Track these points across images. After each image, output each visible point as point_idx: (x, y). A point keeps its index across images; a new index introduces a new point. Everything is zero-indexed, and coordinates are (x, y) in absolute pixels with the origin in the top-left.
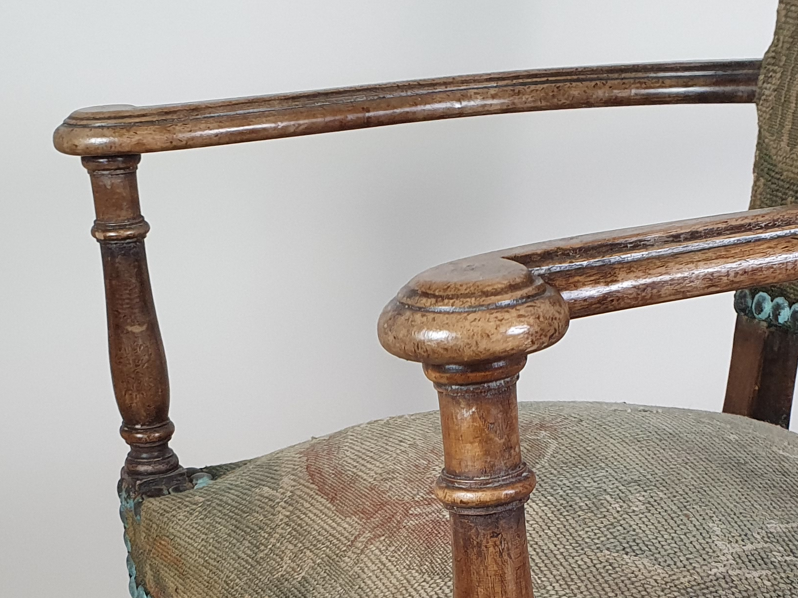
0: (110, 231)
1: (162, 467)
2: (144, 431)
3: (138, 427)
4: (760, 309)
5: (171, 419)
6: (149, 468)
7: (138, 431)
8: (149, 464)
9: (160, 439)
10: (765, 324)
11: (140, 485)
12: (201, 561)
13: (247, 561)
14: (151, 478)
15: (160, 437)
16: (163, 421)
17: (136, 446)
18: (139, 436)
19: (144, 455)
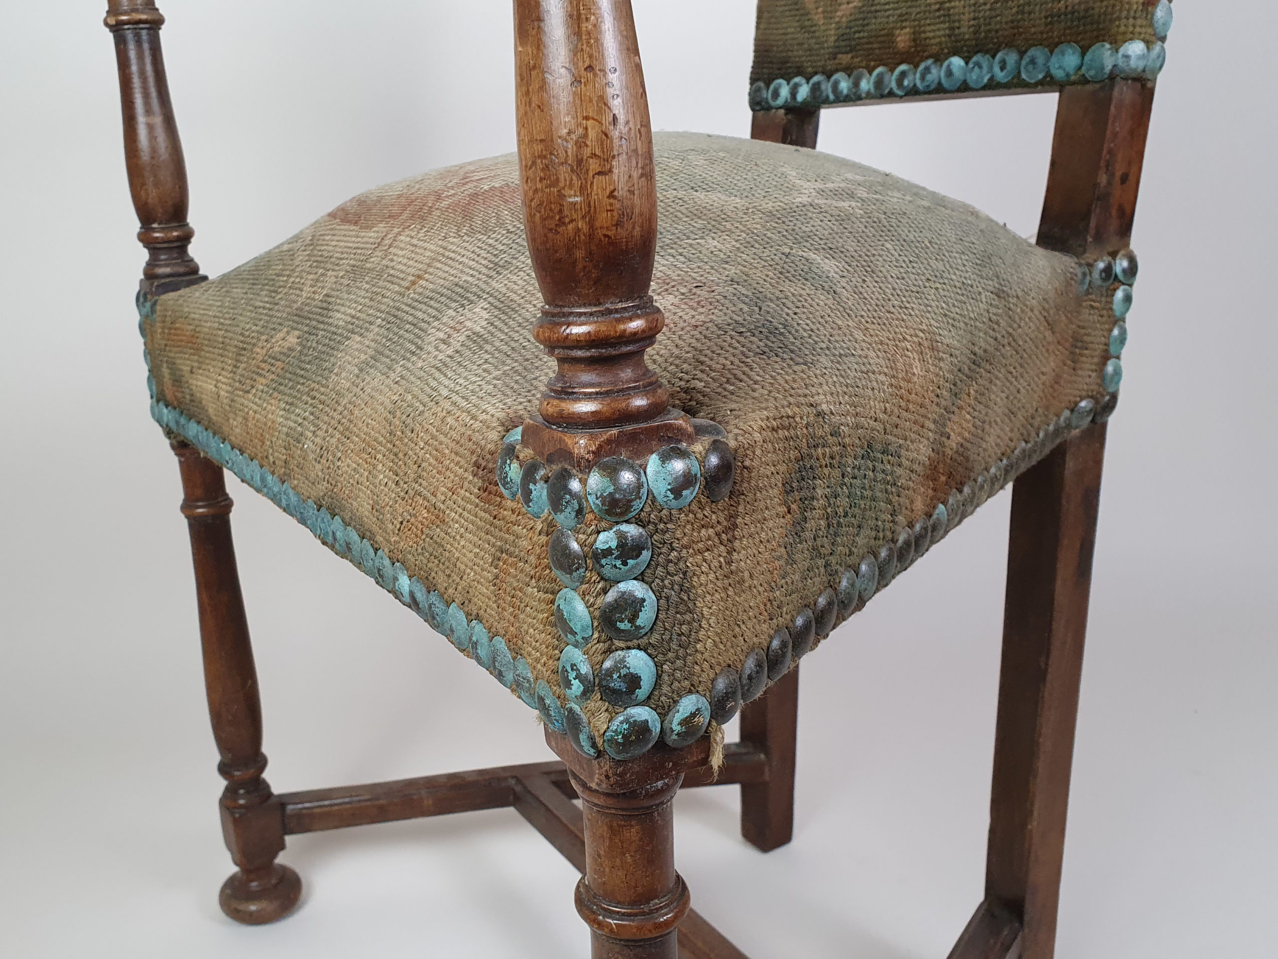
0: (122, 14)
1: (182, 270)
2: (162, 230)
3: (155, 225)
4: (776, 94)
5: (191, 225)
6: (168, 270)
7: (154, 230)
8: (167, 265)
9: (178, 239)
10: (782, 111)
11: (158, 286)
12: (216, 325)
13: (264, 308)
14: (167, 280)
15: (178, 236)
16: (180, 221)
17: (155, 248)
18: (157, 235)
19: (163, 257)
